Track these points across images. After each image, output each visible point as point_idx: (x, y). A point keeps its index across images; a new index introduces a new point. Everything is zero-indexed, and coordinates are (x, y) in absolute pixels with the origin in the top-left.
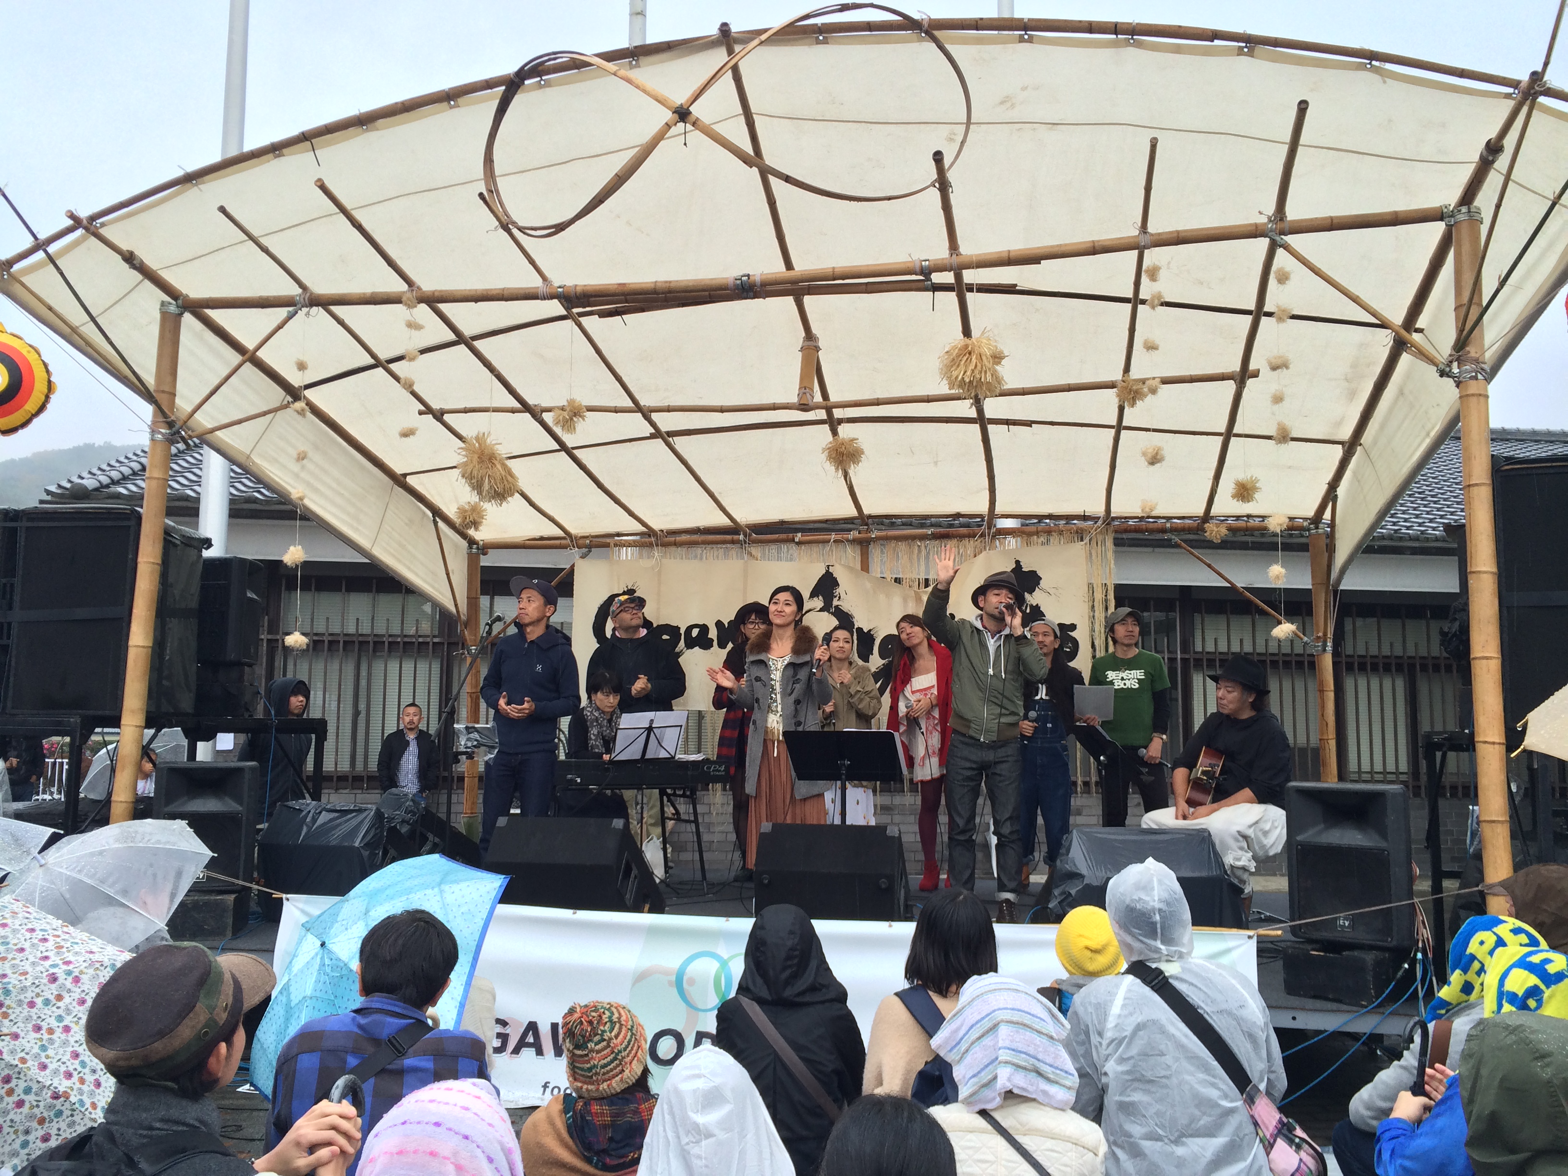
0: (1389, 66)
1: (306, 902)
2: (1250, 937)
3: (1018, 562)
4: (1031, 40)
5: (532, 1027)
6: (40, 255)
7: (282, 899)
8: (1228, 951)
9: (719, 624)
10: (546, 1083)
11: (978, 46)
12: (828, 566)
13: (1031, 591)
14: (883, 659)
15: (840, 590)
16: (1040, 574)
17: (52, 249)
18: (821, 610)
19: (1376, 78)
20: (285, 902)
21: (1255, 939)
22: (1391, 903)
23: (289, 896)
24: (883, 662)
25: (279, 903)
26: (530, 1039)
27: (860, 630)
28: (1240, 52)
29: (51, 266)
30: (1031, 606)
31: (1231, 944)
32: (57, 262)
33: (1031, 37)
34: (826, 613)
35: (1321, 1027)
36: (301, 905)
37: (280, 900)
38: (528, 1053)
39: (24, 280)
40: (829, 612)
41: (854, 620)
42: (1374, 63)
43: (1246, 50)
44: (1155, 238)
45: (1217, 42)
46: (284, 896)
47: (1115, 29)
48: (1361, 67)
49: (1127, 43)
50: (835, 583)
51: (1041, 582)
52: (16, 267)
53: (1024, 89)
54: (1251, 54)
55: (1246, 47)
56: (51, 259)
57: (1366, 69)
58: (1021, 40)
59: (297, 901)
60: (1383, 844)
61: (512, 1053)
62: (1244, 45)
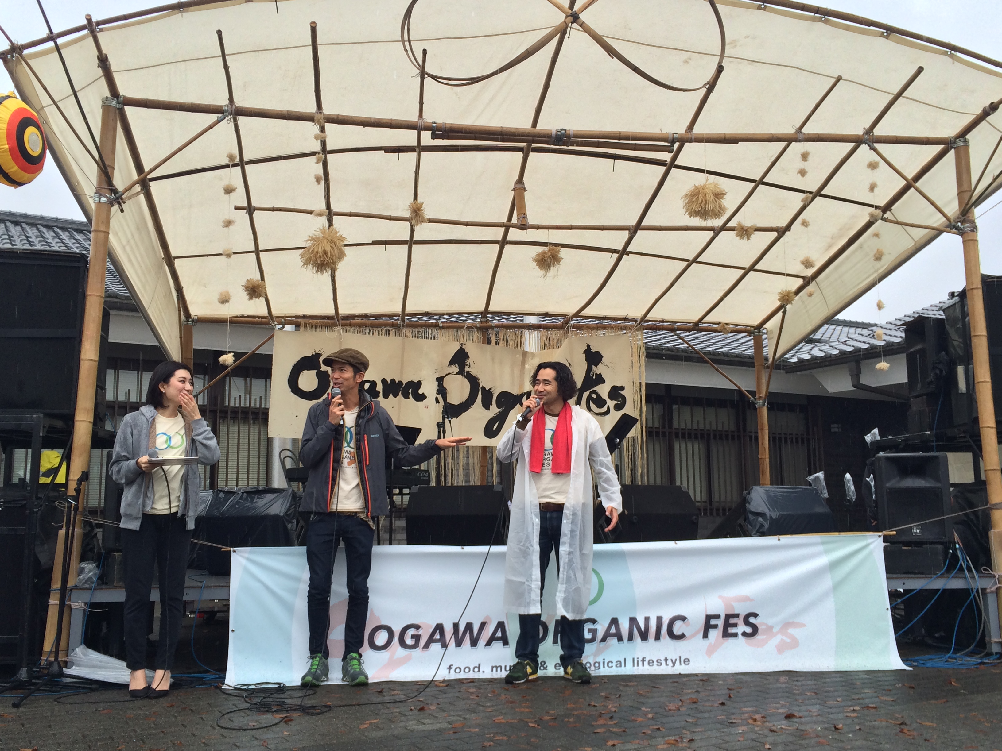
0: (959, 54)
1: (250, 552)
2: (879, 536)
3: (588, 346)
4: (764, 9)
5: (440, 628)
6: (51, 44)
7: (230, 551)
8: (868, 545)
9: (384, 381)
10: (450, 666)
11: (731, 7)
12: (462, 344)
13: (596, 365)
14: (499, 408)
15: (469, 361)
16: (602, 353)
17: (60, 41)
18: (457, 374)
19: (950, 60)
20: (232, 554)
21: (882, 538)
22: (944, 516)
23: (235, 549)
24: (499, 410)
25: (228, 555)
26: (437, 636)
27: (483, 388)
28: (882, 35)
29: (57, 53)
30: (596, 374)
31: (870, 541)
32: (62, 51)
33: (765, 7)
34: (460, 376)
35: (912, 588)
36: (246, 555)
37: (229, 552)
38: (436, 647)
39: (30, 62)
40: (462, 375)
41: (480, 382)
42: (953, 52)
43: (885, 34)
44: (807, 136)
45: (872, 28)
46: (232, 549)
47: (817, 10)
48: (945, 53)
49: (820, 20)
50: (466, 356)
51: (603, 359)
52: (26, 52)
53: (747, 37)
54: (887, 37)
55: (886, 33)
56: (58, 48)
57: (948, 55)
58: (759, 8)
59: (241, 551)
60: (939, 485)
61: (423, 648)
62: (885, 31)
